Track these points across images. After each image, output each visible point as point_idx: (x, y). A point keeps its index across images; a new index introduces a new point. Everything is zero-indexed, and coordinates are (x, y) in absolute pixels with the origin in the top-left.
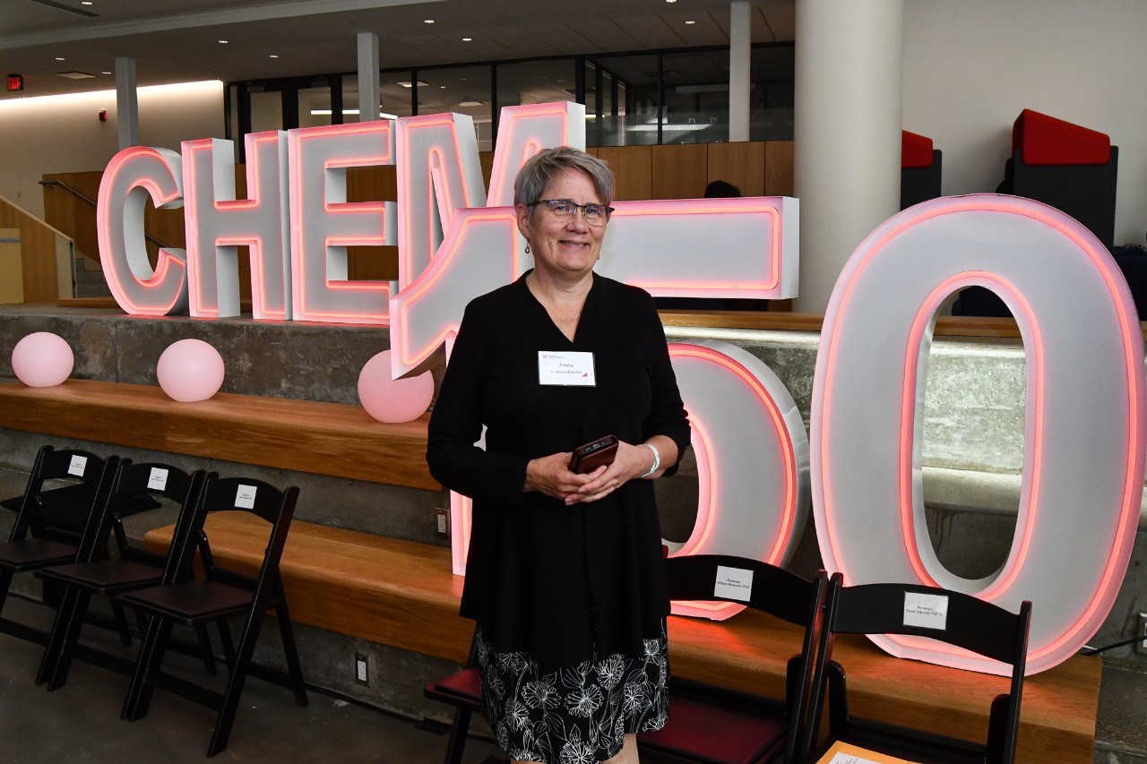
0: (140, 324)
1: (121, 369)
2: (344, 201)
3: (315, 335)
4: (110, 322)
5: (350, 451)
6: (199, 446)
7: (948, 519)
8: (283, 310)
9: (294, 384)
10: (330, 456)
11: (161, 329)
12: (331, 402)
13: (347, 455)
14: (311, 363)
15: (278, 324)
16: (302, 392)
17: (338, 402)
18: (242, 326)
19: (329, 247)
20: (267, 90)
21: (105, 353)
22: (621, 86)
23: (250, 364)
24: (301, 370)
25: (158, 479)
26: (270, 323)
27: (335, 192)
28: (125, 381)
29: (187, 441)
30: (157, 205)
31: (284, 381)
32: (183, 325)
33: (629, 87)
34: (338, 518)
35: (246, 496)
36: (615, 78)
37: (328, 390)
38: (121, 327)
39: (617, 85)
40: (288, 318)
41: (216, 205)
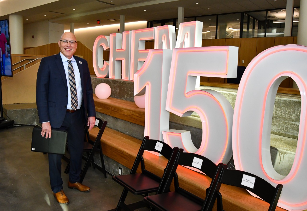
0: (98, 79)
2: (144, 49)
6: (101, 110)
7: (283, 155)
8: (128, 78)
9: (128, 97)
10: (126, 115)
11: (102, 81)
13: (129, 115)
14: (131, 91)
15: (126, 81)
16: (129, 99)
18: (118, 81)
19: (139, 61)
20: (157, 23)
22: (257, 21)
23: (119, 91)
24: (129, 93)
26: (124, 81)
27: (142, 47)
29: (98, 108)
30: (104, 50)
31: (125, 96)
32: (106, 80)
33: (259, 22)
35: (97, 122)
36: (254, 19)
38: (94, 80)
39: (255, 21)
40: (129, 80)
41: (116, 50)
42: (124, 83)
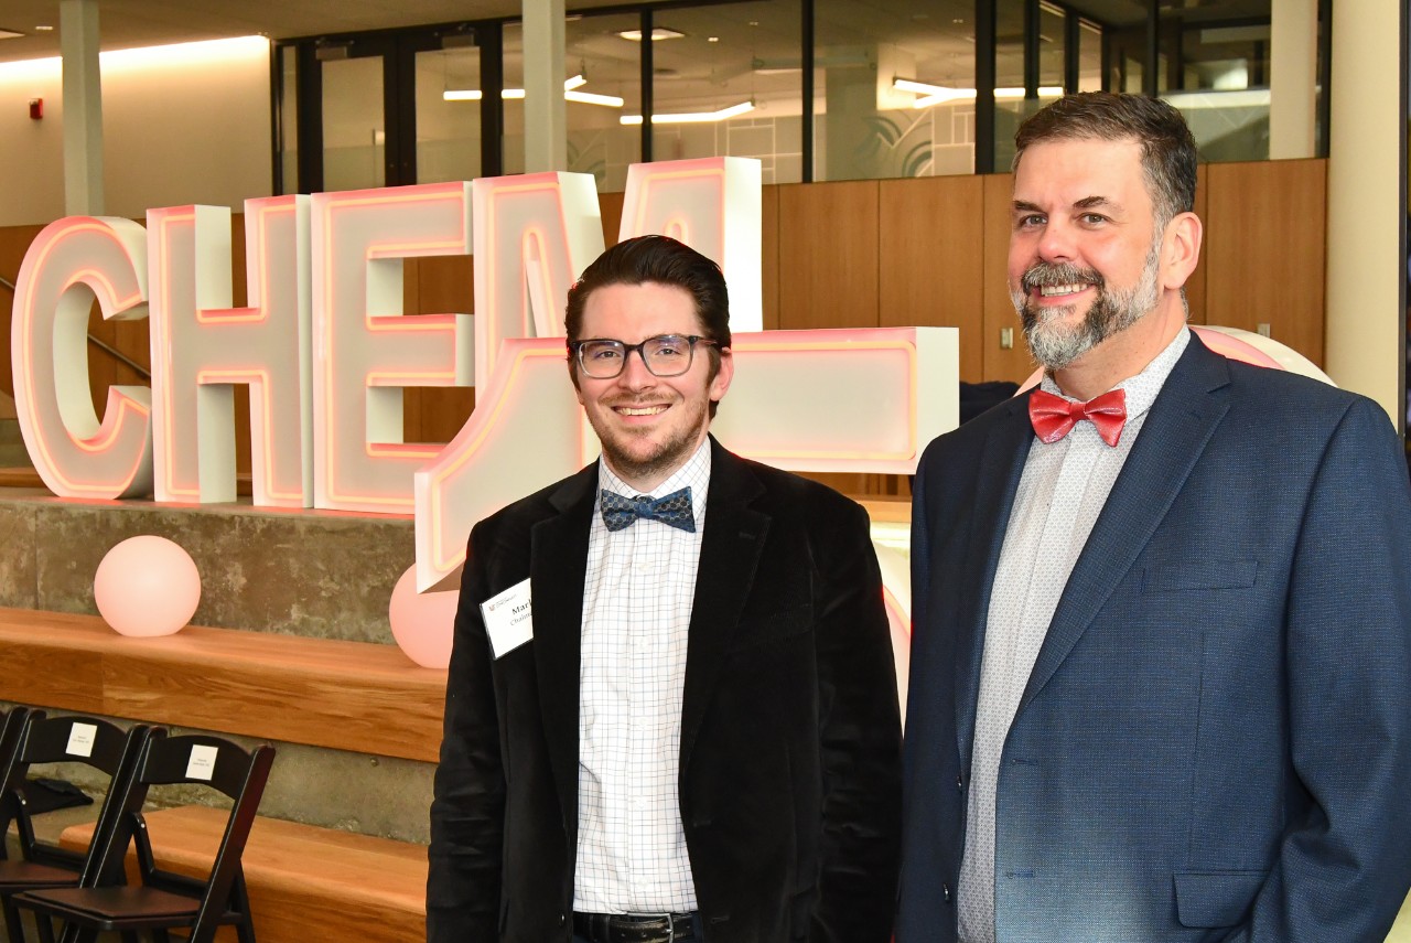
0: (74, 513)
1: (43, 588)
2: (399, 312)
3: (344, 532)
4: (27, 509)
5: (373, 710)
6: (157, 705)
8: (300, 492)
9: (311, 614)
11: (108, 521)
12: (366, 640)
13: (369, 715)
14: (336, 577)
15: (288, 515)
16: (323, 627)
17: (376, 642)
18: (233, 517)
19: (374, 388)
20: (354, 54)
21: (18, 560)
22: (1090, 31)
23: (243, 581)
24: (321, 589)
25: (82, 740)
26: (279, 514)
27: (386, 298)
28: (49, 608)
29: (136, 697)
30: (107, 314)
31: (295, 607)
32: (142, 515)
34: (354, 818)
35: (202, 763)
36: (1073, 15)
37: (363, 623)
38: (44, 517)
39: (1078, 28)
40: (305, 505)
41: (199, 315)
42: (278, 527)
